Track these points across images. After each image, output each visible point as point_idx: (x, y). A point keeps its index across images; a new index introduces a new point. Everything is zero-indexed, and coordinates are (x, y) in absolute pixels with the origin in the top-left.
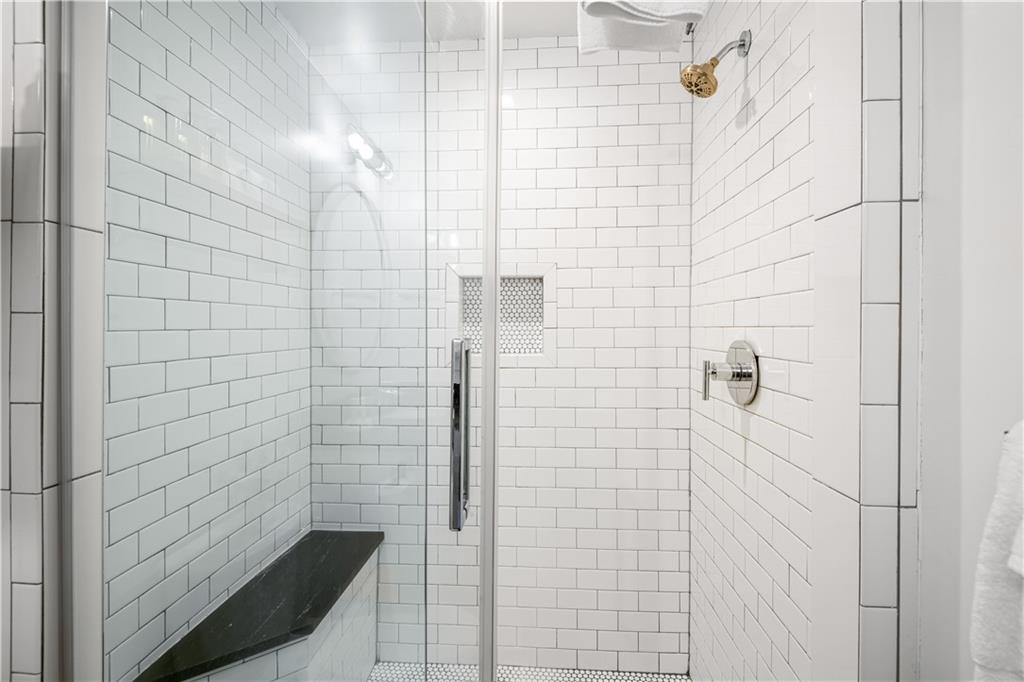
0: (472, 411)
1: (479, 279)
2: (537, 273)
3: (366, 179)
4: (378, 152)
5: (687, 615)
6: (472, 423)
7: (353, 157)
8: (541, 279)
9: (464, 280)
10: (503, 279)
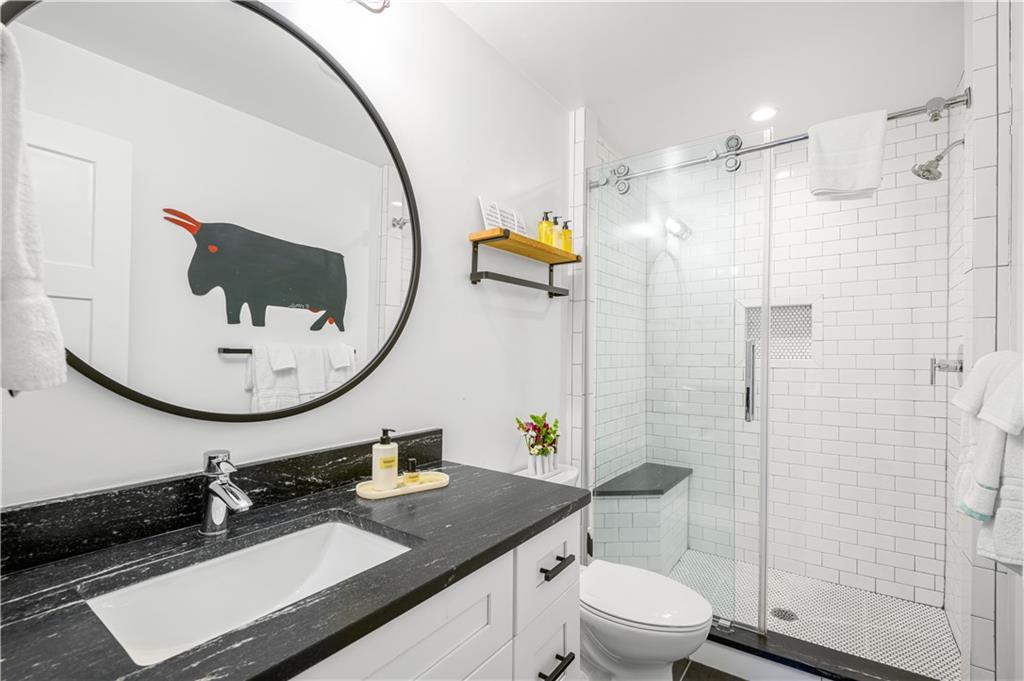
0: (756, 396)
1: (760, 308)
2: (808, 303)
3: (673, 244)
4: (685, 228)
5: (943, 563)
6: (755, 405)
7: (666, 232)
8: (810, 306)
9: (748, 310)
10: (772, 308)
